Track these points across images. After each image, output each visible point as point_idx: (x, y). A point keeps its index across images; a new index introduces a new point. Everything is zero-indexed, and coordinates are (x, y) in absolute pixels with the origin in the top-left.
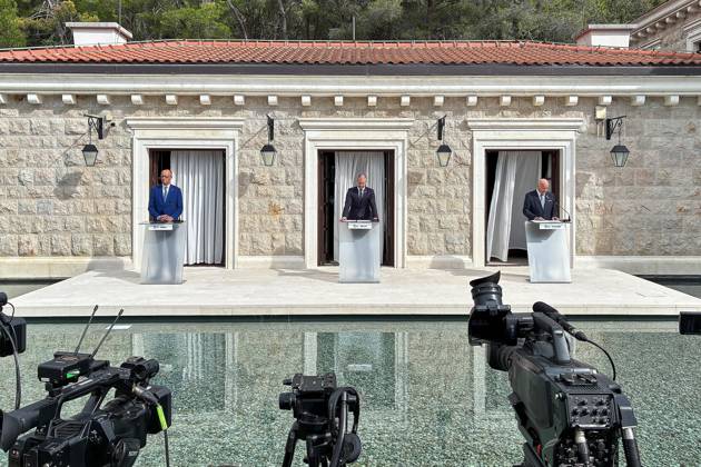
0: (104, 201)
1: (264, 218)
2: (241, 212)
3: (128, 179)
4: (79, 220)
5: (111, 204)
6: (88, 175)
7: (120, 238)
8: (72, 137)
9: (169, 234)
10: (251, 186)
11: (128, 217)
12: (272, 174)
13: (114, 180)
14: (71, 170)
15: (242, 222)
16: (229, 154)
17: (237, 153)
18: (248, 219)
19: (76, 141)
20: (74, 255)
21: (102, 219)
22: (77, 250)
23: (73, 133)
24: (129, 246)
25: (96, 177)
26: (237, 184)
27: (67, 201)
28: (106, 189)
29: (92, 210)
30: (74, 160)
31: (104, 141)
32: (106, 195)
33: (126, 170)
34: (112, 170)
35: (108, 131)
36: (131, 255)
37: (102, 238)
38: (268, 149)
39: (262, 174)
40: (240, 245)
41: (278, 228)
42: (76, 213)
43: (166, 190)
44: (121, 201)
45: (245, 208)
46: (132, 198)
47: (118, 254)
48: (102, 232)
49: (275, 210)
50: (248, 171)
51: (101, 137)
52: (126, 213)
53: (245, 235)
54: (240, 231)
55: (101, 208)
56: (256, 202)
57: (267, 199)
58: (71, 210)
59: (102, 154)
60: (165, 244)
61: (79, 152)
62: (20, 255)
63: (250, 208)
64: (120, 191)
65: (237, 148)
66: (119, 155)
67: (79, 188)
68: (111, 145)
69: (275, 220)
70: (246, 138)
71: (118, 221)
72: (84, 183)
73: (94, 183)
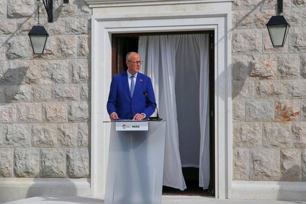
0: (55, 104)
1: (269, 126)
2: (236, 117)
3: (85, 74)
4: (23, 129)
5: (63, 107)
6: (34, 68)
7: (75, 154)
8: (15, 21)
10: (250, 81)
11: (84, 125)
12: (280, 63)
13: (67, 76)
14: (14, 64)
15: (238, 131)
16: (219, 36)
17: (230, 35)
18: (246, 127)
19: (20, 26)
20: (17, 175)
21: (52, 128)
22: (20, 170)
23: (17, 16)
24: (87, 164)
25: (47, 74)
26: (230, 78)
27: (10, 105)
28: (58, 88)
29: (40, 116)
30: (17, 50)
31: (57, 25)
32: (56, 96)
33: (82, 63)
34: (64, 63)
35: (59, 11)
36: (89, 177)
37: (51, 153)
38: (278, 21)
39: (267, 62)
40: (235, 165)
41: (291, 140)
42: (20, 121)
43: (132, 81)
44: (75, 104)
45: (242, 112)
46: (89, 100)
47: (72, 175)
48: (50, 144)
49: (285, 115)
50: (245, 60)
51: (51, 20)
52: (82, 119)
53: (241, 150)
54: (236, 145)
55: (51, 113)
56: (258, 104)
57: (273, 99)
58: (15, 117)
59: (52, 43)
60: (132, 153)
61: (24, 39)
63: (248, 112)
64: (74, 90)
65: (230, 26)
66: (73, 43)
67: (24, 88)
68: (62, 30)
69: (285, 129)
70: (243, 13)
71: (72, 130)
72: (31, 81)
73: (42, 81)
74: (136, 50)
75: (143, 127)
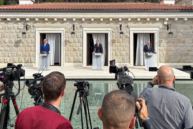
0: (27, 48)
1: (71, 52)
2: (65, 50)
3: (34, 41)
4: (20, 53)
5: (30, 48)
6: (23, 40)
7: (32, 58)
8: (19, 30)
9: (45, 57)
10: (68, 43)
11: (34, 52)
12: (74, 40)
13: (30, 42)
14: (19, 39)
15: (66, 53)
16: (62, 34)
18: (67, 52)
19: (20, 31)
20: (19, 63)
21: (27, 53)
22: (20, 61)
23: (19, 29)
24: (34, 60)
25: (26, 41)
26: (64, 43)
27: (17, 48)
28: (28, 44)
29: (24, 50)
30: (19, 36)
31: (28, 31)
32: (28, 46)
33: (34, 39)
34: (30, 39)
35: (29, 28)
36: (35, 63)
37: (27, 58)
38: (73, 33)
39: (71, 40)
40: (65, 60)
41: (76, 55)
42: (20, 51)
43: (45, 45)
44: (32, 48)
45: (66, 50)
46: (35, 47)
47: (31, 62)
48: (27, 56)
49: (75, 50)
50: (67, 39)
51: (27, 30)
52: (34, 51)
53: (66, 57)
54: (65, 56)
55: (27, 50)
56: (70, 48)
57: (72, 47)
58: (19, 50)
59: (27, 34)
60: (45, 59)
61: (21, 34)
62: (4, 63)
63: (68, 49)
64: (32, 45)
65: (64, 33)
66: (32, 35)
67: (21, 44)
68: (29, 32)
69: (75, 53)
70: (67, 30)
71: (31, 53)
72: (22, 43)
73: (25, 43)
74: (45, 38)
75: (46, 55)
